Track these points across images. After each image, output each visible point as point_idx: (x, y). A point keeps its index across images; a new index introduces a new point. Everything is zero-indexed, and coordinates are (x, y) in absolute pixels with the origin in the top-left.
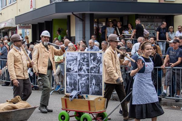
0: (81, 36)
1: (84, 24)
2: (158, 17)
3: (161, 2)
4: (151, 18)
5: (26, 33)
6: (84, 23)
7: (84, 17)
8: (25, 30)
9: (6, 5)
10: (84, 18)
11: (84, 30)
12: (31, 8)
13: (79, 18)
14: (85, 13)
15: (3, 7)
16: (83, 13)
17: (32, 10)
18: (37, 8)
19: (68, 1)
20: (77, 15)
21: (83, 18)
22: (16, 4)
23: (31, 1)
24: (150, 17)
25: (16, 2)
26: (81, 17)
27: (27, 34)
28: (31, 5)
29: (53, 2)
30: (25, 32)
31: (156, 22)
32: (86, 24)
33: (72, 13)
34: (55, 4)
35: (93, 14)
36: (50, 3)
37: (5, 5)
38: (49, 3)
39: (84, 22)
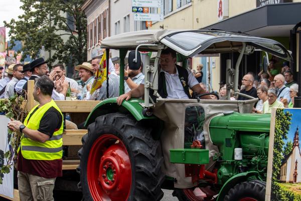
5: (209, 63)
8: (208, 58)
9: (172, 10)
12: (219, 16)
15: (167, 13)
17: (221, 19)
18: (230, 17)
19: (292, 2)
22: (191, 8)
23: (221, 3)
25: (190, 4)
27: (212, 66)
28: (220, 11)
29: (263, 4)
30: (208, 61)
34: (266, 9)
36: (257, 6)
37: (170, 10)
38: (254, 7)
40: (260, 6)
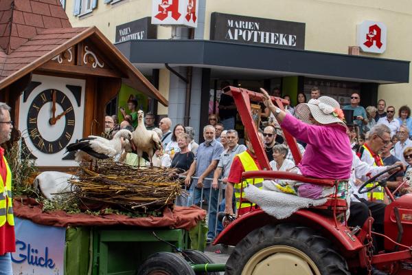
0: (182, 115)
1: (189, 90)
2: (344, 86)
3: (353, 54)
4: (331, 86)
6: (189, 87)
7: (189, 74)
10: (189, 78)
11: (188, 102)
13: (178, 75)
14: (192, 67)
16: (188, 67)
19: (156, 38)
20: (174, 69)
21: (188, 76)
24: (328, 84)
26: (183, 75)
29: (124, 39)
31: (340, 95)
32: (192, 91)
33: (166, 65)
34: (129, 44)
35: (209, 69)
36: (116, 41)
38: (114, 42)
39: (189, 85)
40: (120, 42)
